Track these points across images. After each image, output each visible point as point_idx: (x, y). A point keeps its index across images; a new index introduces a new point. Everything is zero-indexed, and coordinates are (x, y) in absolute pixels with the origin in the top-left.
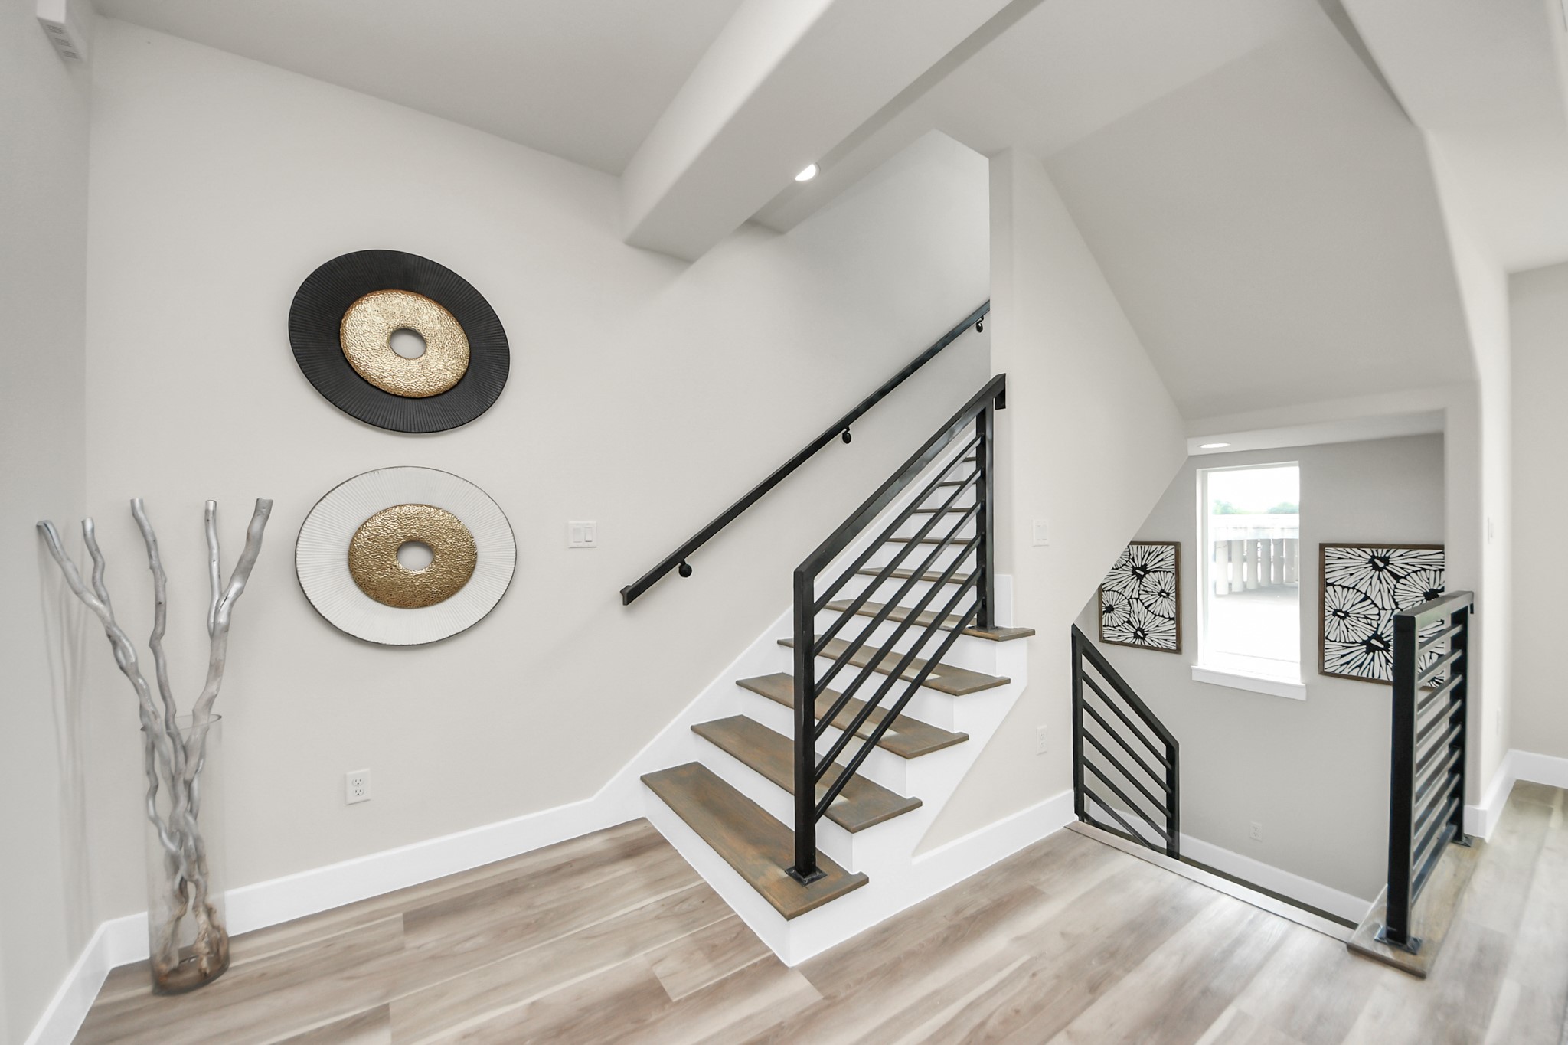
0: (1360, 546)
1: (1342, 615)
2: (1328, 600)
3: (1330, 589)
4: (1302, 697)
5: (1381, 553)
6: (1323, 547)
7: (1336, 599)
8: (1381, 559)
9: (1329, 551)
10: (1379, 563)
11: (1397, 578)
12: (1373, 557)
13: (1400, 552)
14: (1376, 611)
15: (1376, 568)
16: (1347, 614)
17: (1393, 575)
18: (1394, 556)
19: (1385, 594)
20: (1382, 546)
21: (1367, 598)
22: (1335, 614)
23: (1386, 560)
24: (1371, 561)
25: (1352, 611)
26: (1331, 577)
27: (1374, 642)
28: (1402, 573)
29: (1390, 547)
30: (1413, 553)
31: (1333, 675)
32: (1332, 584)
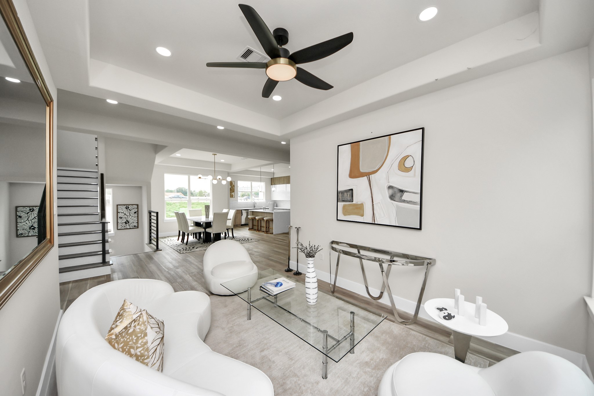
0: (124, 205)
1: (121, 218)
2: (118, 216)
3: (119, 213)
4: (114, 235)
5: (128, 206)
6: (117, 205)
7: (120, 215)
8: (127, 207)
9: (119, 206)
10: (127, 208)
11: (130, 210)
12: (126, 207)
13: (131, 206)
14: (127, 216)
15: (127, 209)
16: (122, 218)
17: (129, 210)
18: (130, 206)
19: (128, 213)
20: (128, 205)
21: (125, 214)
22: (120, 218)
23: (128, 207)
24: (126, 208)
25: (123, 217)
26: (119, 211)
27: (127, 222)
28: (131, 209)
29: (129, 205)
30: (133, 206)
31: (120, 229)
32: (119, 212)
